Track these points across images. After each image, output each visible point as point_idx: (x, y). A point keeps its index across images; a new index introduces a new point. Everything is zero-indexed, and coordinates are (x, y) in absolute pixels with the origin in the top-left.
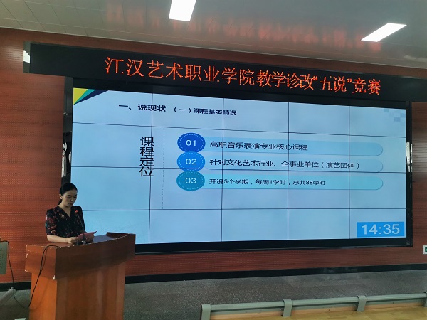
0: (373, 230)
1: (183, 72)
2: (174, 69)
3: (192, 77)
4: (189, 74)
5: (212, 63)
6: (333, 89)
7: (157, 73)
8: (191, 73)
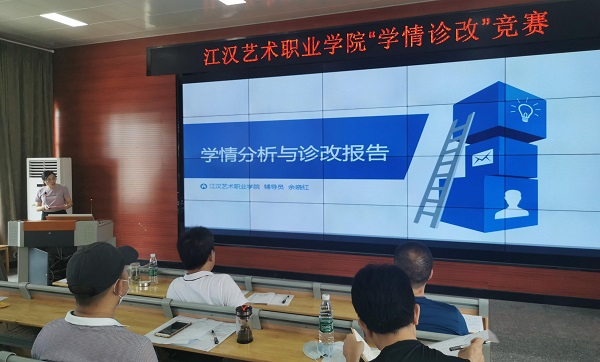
1: (278, 50)
2: (269, 49)
3: (289, 54)
4: (285, 52)
5: (311, 33)
7: (252, 56)
8: (289, 49)
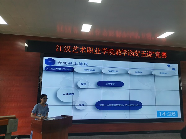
0: (164, 114)
1: (86, 50)
2: (83, 49)
3: (90, 52)
4: (88, 51)
5: (98, 46)
6: (147, 56)
7: (76, 51)
